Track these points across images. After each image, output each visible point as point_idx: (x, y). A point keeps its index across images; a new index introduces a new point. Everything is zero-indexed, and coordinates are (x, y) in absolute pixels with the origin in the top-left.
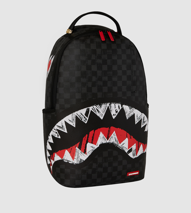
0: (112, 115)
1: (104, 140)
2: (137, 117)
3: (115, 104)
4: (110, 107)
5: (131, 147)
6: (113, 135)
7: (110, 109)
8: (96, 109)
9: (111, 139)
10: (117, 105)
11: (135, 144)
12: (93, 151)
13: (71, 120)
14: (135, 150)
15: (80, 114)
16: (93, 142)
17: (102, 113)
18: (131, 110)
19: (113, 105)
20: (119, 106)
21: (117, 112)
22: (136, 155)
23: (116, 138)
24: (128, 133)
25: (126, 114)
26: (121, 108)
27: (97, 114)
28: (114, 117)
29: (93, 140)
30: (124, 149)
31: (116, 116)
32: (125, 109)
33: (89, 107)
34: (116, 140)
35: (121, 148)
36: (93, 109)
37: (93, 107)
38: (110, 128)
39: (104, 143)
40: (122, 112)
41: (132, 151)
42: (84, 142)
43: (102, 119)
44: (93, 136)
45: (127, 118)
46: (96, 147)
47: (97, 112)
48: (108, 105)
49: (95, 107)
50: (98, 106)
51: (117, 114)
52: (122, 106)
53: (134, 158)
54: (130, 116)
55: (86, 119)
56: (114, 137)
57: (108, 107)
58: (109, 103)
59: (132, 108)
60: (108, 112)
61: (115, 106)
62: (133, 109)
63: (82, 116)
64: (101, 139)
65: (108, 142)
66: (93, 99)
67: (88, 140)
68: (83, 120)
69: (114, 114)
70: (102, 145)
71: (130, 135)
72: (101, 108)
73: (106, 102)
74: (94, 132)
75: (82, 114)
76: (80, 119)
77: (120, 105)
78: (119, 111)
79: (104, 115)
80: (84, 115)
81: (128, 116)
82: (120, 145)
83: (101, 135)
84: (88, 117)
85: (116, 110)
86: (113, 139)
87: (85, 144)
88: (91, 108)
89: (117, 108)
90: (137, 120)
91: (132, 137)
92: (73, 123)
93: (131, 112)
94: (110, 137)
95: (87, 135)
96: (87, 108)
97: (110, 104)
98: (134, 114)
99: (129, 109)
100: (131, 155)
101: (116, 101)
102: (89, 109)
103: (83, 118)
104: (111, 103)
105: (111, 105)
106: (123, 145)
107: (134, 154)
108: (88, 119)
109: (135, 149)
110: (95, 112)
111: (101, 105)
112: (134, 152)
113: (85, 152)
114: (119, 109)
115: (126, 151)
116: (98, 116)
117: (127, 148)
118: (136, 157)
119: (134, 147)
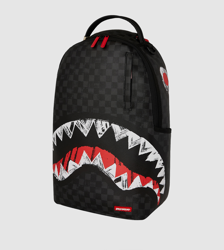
0: (98, 133)
1: (88, 161)
2: (132, 141)
3: (102, 122)
4: (96, 124)
5: (120, 176)
6: (97, 156)
7: (96, 127)
8: (80, 124)
9: (96, 161)
10: (104, 123)
11: (126, 173)
12: (75, 171)
13: (60, 133)
14: (126, 181)
15: (66, 128)
16: (75, 160)
17: (87, 130)
18: (123, 131)
19: (99, 122)
20: (106, 124)
21: (103, 131)
22: (128, 187)
23: (101, 161)
24: (116, 158)
25: (116, 135)
26: (108, 127)
27: (81, 130)
28: (100, 136)
29: (75, 158)
30: (111, 176)
31: (102, 135)
32: (114, 129)
33: (74, 121)
34: (100, 163)
35: (106, 173)
36: (77, 124)
37: (78, 122)
38: (94, 148)
39: (87, 163)
40: (111, 131)
41: (121, 181)
42: (67, 158)
43: (86, 136)
44: (76, 153)
45: (117, 140)
46: (78, 166)
47: (81, 128)
48: (93, 121)
49: (79, 121)
50: (83, 121)
51: (103, 133)
52: (110, 125)
53: (124, 190)
54: (121, 138)
55: (71, 134)
56: (98, 159)
57: (94, 123)
58: (94, 119)
59: (124, 129)
60: (93, 129)
61: (102, 123)
62: (126, 130)
63: (67, 130)
64: (85, 159)
65: (92, 163)
66: (78, 112)
67: (70, 157)
68: (68, 135)
69: (100, 133)
70: (85, 166)
71: (120, 161)
72: (85, 123)
73: (91, 117)
74: (77, 149)
75: (67, 128)
76: (66, 133)
77: (108, 123)
78: (106, 130)
79: (88, 131)
80: (69, 129)
81: (118, 137)
82: (105, 170)
83: (85, 154)
84: (73, 131)
85: (103, 128)
86: (98, 161)
87: (67, 161)
88: (75, 122)
89: (104, 126)
90: (131, 145)
91: (122, 164)
92: (61, 137)
93: (122, 133)
94: (94, 158)
95: (70, 152)
96: (71, 122)
97: (95, 121)
98: (128, 137)
99: (120, 129)
100: (119, 185)
101: (103, 118)
102: (73, 123)
103: (69, 132)
104: (97, 120)
105: (97, 121)
106: (109, 171)
107: (124, 185)
108: (72, 133)
109: (126, 179)
110: (79, 128)
111: (85, 120)
112: (125, 183)
113: (67, 170)
114: (107, 127)
115: (113, 179)
116: (82, 132)
117: (115, 176)
118: (127, 189)
119: (125, 176)
